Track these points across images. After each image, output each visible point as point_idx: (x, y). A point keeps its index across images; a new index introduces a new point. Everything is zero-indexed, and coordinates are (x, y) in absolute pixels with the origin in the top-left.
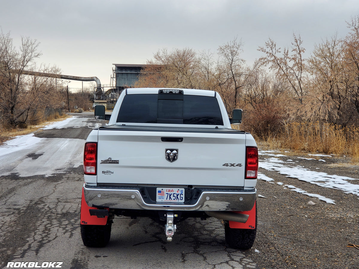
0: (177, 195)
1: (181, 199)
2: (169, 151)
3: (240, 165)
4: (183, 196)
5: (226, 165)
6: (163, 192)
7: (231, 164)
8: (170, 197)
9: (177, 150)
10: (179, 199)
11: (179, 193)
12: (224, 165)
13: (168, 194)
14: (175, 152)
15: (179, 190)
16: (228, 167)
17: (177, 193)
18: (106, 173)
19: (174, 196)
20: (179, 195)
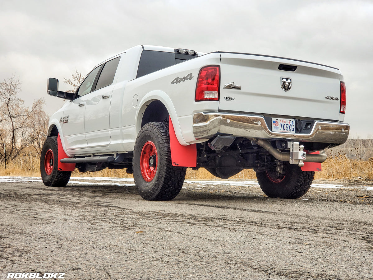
0: (289, 126)
1: (293, 130)
2: (284, 80)
3: (337, 99)
4: (294, 127)
5: (327, 98)
6: (278, 123)
7: (331, 97)
8: (284, 128)
9: (290, 79)
10: (291, 130)
11: (290, 124)
12: (326, 98)
13: (282, 124)
14: (289, 81)
15: (290, 121)
16: (329, 100)
17: (289, 124)
18: (228, 100)
19: (286, 127)
20: (291, 126)
